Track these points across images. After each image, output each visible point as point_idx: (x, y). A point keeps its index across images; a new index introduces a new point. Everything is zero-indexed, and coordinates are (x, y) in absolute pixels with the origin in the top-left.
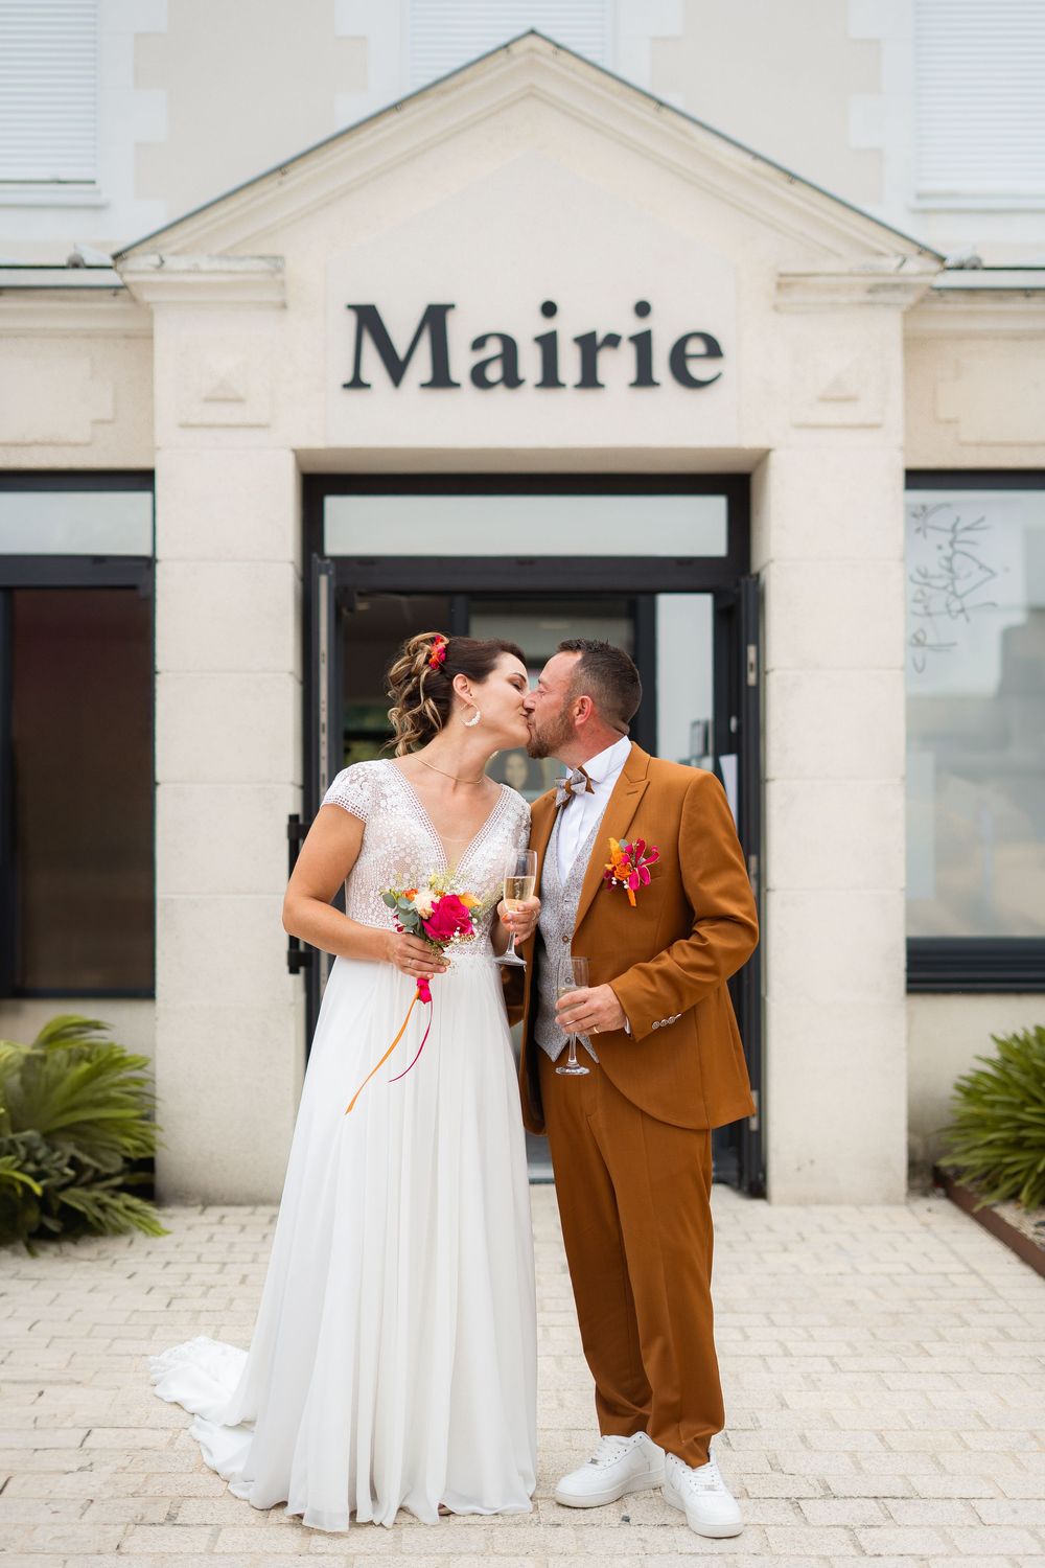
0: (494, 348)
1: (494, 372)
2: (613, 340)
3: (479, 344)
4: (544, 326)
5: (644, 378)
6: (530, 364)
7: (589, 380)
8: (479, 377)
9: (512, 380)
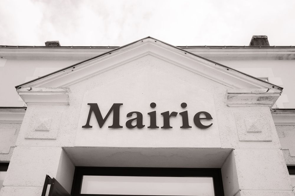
0: (134, 116)
1: (134, 124)
2: (174, 114)
3: (129, 115)
4: (152, 110)
5: (185, 125)
6: (146, 121)
7: (167, 126)
8: (129, 125)
9: (140, 126)
